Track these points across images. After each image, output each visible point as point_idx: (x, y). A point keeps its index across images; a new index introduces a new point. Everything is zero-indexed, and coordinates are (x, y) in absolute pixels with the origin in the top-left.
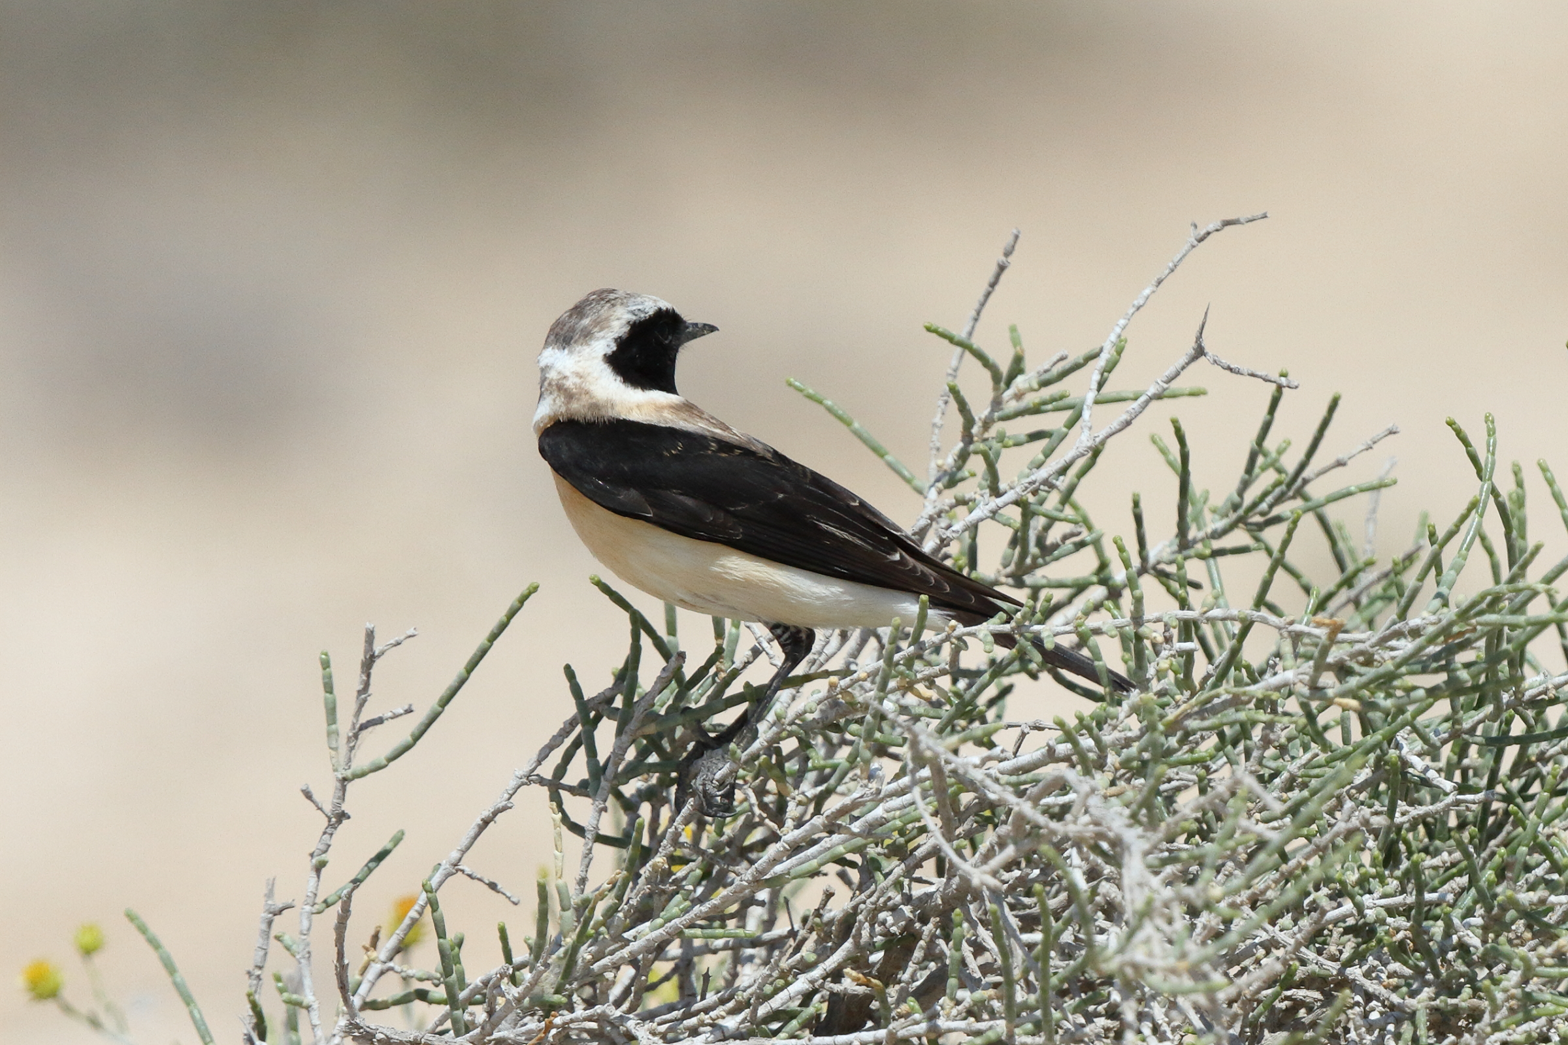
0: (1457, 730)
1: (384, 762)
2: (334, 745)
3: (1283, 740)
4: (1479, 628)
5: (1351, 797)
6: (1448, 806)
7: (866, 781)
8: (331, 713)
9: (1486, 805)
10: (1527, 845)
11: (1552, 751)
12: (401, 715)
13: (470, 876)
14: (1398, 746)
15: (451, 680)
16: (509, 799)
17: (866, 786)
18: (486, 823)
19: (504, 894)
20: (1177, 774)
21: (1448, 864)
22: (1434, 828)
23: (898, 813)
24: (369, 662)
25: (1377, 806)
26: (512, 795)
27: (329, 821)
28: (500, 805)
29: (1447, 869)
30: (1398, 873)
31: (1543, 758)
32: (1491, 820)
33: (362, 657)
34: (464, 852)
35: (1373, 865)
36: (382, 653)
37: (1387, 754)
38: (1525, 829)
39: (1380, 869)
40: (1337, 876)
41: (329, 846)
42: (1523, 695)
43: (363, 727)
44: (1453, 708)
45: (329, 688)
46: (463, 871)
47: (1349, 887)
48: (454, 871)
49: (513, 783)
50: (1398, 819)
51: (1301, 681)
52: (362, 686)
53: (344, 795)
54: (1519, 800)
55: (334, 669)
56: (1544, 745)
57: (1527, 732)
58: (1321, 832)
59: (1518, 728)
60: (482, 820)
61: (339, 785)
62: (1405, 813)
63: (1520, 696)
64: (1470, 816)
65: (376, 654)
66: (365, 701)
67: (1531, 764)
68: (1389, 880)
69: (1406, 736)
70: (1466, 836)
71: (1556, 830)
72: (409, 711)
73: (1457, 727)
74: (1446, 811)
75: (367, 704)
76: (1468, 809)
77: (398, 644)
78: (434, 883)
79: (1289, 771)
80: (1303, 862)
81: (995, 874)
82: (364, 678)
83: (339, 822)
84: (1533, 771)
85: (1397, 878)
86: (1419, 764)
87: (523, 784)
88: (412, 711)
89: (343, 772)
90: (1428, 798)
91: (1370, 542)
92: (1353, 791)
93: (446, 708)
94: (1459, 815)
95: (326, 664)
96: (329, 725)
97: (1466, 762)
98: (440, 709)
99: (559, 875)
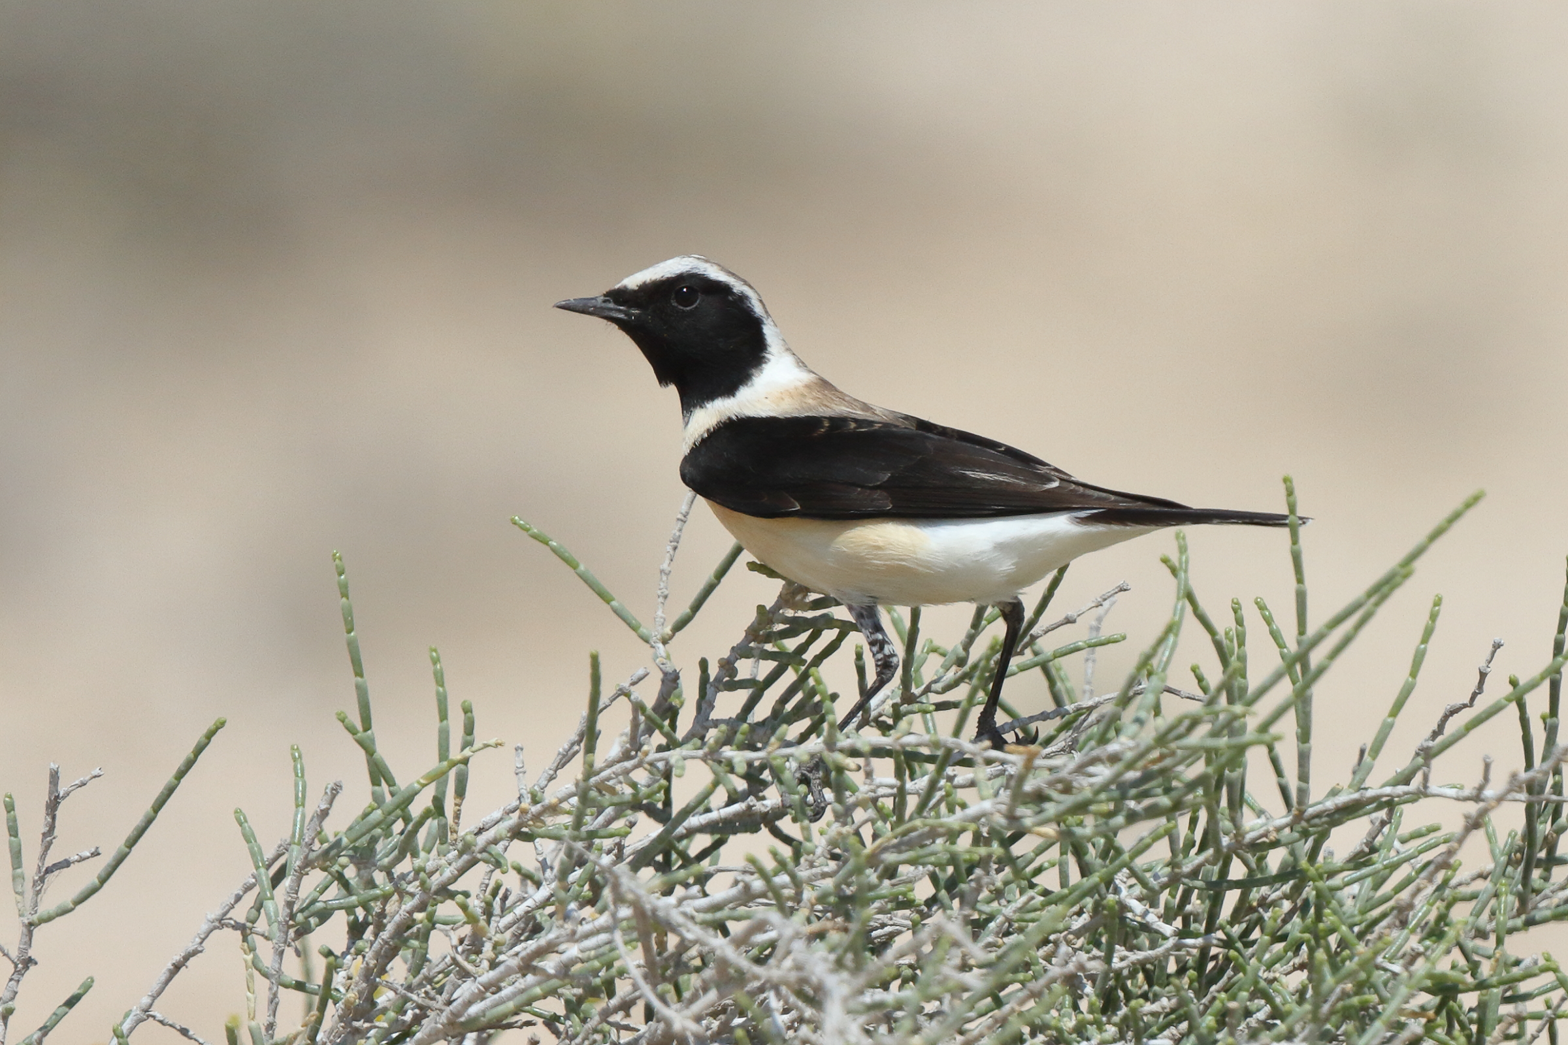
0: (1177, 874)
1: (71, 906)
2: (19, 889)
3: (999, 884)
4: (1179, 752)
5: (1069, 943)
6: (1168, 950)
7: (561, 922)
8: (16, 856)
9: (1204, 951)
10: (1247, 990)
11: (1274, 896)
12: (88, 858)
13: (161, 1022)
14: (1117, 891)
15: (137, 820)
16: (201, 943)
17: (562, 927)
18: (177, 967)
19: (196, 1040)
20: (891, 919)
21: (1168, 1010)
22: (1153, 974)
23: (593, 953)
24: (53, 805)
25: (1095, 952)
26: (203, 940)
27: (16, 966)
28: (191, 948)
29: (1167, 1015)
30: (1116, 1019)
31: (1264, 903)
32: (1211, 965)
33: (47, 799)
34: (154, 998)
35: (1091, 1011)
36: (67, 794)
37: (1105, 898)
38: (1245, 974)
39: (1098, 1016)
40: (1053, 1023)
41: (16, 993)
42: (1244, 838)
43: (49, 871)
44: (1173, 851)
45: (13, 831)
46: (154, 1017)
47: (1066, 1034)
48: (145, 1017)
49: (205, 927)
50: (1116, 963)
51: (999, 812)
52: (47, 829)
53: (30, 939)
54: (1239, 945)
55: (19, 812)
56: (1264, 890)
57: (1248, 876)
58: (1035, 977)
59: (1237, 871)
60: (173, 964)
61: (25, 930)
62: (1123, 960)
63: (1240, 838)
64: (1191, 961)
65: (61, 795)
66: (50, 843)
67: (1253, 910)
68: (1108, 1027)
69: (1125, 880)
70: (1185, 981)
71: (1277, 975)
72: (96, 854)
73: (1177, 870)
74: (1166, 956)
75: (52, 846)
76: (1189, 954)
77: (83, 784)
78: (125, 1027)
79: (1004, 916)
80: (1017, 1008)
81: (698, 1019)
82: (49, 819)
83: (26, 968)
84: (1255, 916)
85: (1115, 1025)
86: (1138, 907)
87: (215, 928)
88: (99, 854)
89: (30, 916)
90: (1147, 943)
91: (1089, 683)
92: (1071, 937)
93: (133, 849)
94: (1178, 961)
95: (10, 808)
96: (14, 869)
97: (1189, 908)
98: (127, 850)
99: (251, 1016)
